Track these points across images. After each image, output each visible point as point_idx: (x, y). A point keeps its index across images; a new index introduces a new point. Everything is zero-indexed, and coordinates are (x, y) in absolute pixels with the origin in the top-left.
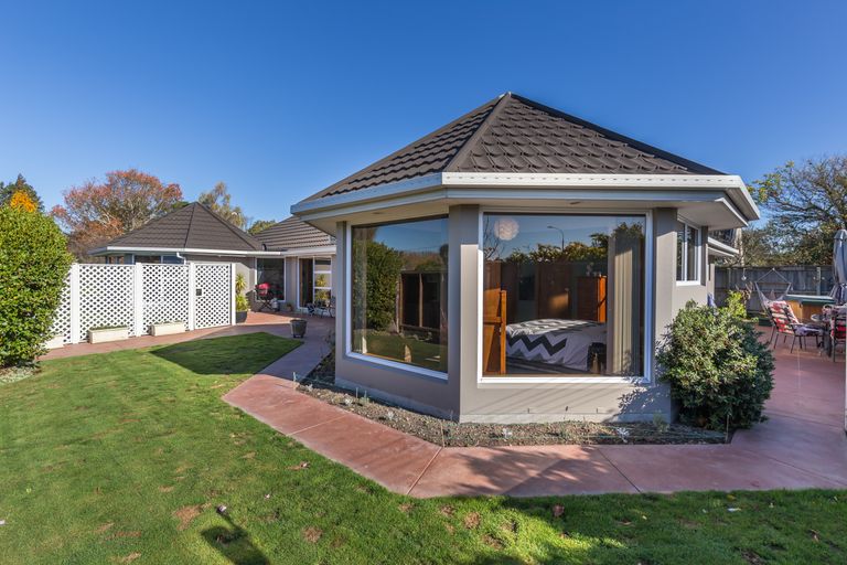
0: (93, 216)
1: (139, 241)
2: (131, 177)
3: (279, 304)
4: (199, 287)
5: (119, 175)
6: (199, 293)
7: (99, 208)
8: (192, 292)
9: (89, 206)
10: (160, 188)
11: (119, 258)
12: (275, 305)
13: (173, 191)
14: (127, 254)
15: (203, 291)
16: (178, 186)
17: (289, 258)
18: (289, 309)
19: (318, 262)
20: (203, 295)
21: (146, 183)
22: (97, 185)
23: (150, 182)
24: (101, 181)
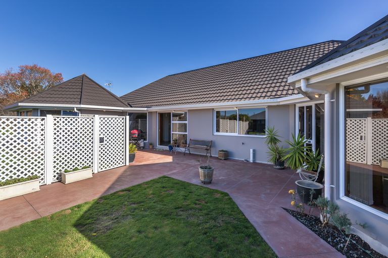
0: (11, 90)
1: (44, 99)
2: (34, 69)
3: (145, 144)
4: (102, 136)
5: (26, 67)
6: (102, 140)
7: (14, 86)
8: (97, 140)
9: (8, 85)
10: (50, 75)
11: (27, 112)
12: (142, 145)
13: (58, 77)
14: (34, 109)
15: (105, 139)
16: (61, 74)
17: (151, 113)
18: (151, 147)
19: (175, 115)
20: (105, 142)
21: (42, 73)
22: (13, 72)
23: (45, 72)
24: (16, 70)
